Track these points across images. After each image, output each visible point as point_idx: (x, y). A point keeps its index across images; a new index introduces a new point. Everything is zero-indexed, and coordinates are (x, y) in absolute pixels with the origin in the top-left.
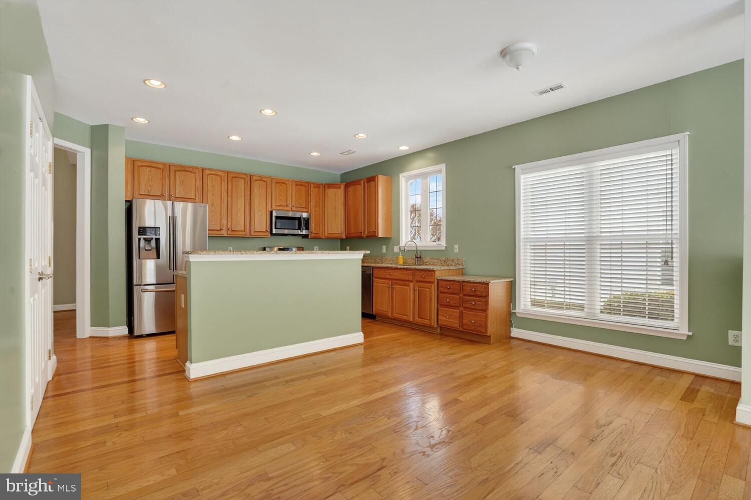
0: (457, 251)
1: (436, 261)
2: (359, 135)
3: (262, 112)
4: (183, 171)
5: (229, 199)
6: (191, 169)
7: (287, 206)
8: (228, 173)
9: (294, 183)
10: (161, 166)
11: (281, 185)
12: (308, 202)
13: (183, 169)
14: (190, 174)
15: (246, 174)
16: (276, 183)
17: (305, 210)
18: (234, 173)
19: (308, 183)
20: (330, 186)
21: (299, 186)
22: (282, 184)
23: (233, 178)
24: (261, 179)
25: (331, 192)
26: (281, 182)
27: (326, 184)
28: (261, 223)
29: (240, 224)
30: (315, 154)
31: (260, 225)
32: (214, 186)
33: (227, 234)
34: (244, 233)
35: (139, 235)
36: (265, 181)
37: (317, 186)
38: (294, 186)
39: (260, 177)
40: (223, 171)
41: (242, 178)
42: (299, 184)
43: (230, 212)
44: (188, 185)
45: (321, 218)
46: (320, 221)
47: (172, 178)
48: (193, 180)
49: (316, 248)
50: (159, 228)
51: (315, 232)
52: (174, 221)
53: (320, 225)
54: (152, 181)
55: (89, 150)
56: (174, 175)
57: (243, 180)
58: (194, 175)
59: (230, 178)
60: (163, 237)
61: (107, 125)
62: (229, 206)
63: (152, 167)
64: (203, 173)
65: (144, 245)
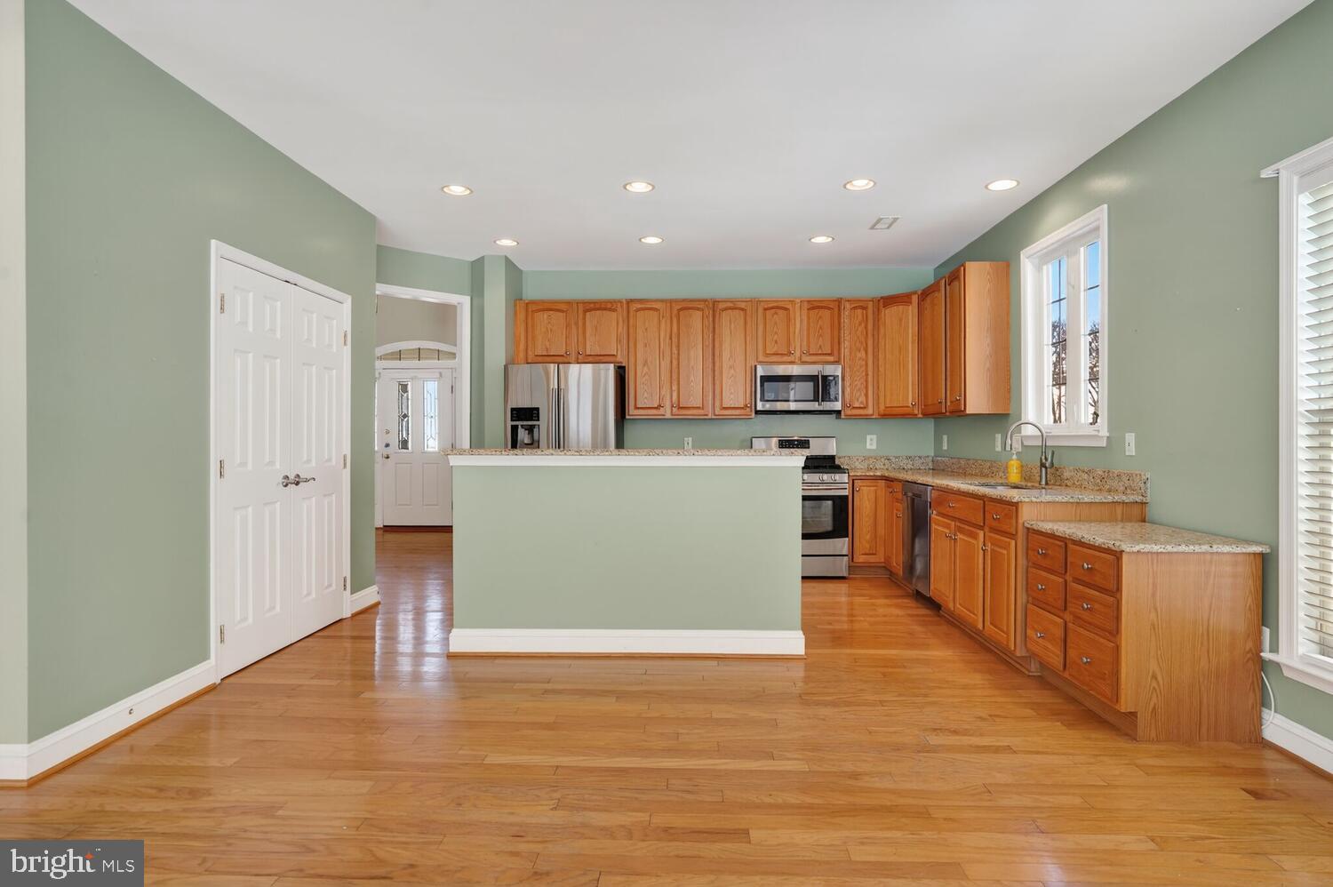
0: (1131, 450)
1: (1086, 476)
2: (854, 183)
3: (628, 187)
4: (598, 309)
5: (675, 351)
6: (609, 306)
7: (790, 353)
8: (671, 302)
9: (806, 306)
10: (563, 307)
11: (776, 313)
12: (837, 342)
13: (597, 306)
14: (608, 312)
15: (705, 301)
16: (765, 309)
17: (831, 359)
18: (684, 300)
19: (839, 301)
20: (889, 301)
21: (816, 311)
22: (778, 311)
23: (679, 310)
24: (734, 306)
25: (890, 314)
26: (778, 308)
27: (882, 298)
28: (735, 392)
29: (694, 393)
30: (821, 240)
31: (732, 396)
32: (646, 329)
33: (672, 415)
34: (701, 412)
35: (512, 420)
36: (742, 309)
37: (860, 305)
38: (805, 312)
39: (732, 302)
40: (662, 301)
41: (698, 309)
42: (815, 306)
43: (675, 375)
44: (605, 333)
45: (870, 373)
46: (867, 381)
47: (580, 323)
48: (612, 321)
49: (871, 440)
50: (537, 409)
51: (857, 405)
52: (559, 397)
53: (867, 387)
54: (551, 332)
55: (469, 298)
56: (584, 318)
57: (700, 313)
58: (614, 314)
59: (675, 312)
60: (545, 424)
61: (483, 258)
62: (675, 363)
63: (551, 310)
64: (629, 309)
65: (523, 435)
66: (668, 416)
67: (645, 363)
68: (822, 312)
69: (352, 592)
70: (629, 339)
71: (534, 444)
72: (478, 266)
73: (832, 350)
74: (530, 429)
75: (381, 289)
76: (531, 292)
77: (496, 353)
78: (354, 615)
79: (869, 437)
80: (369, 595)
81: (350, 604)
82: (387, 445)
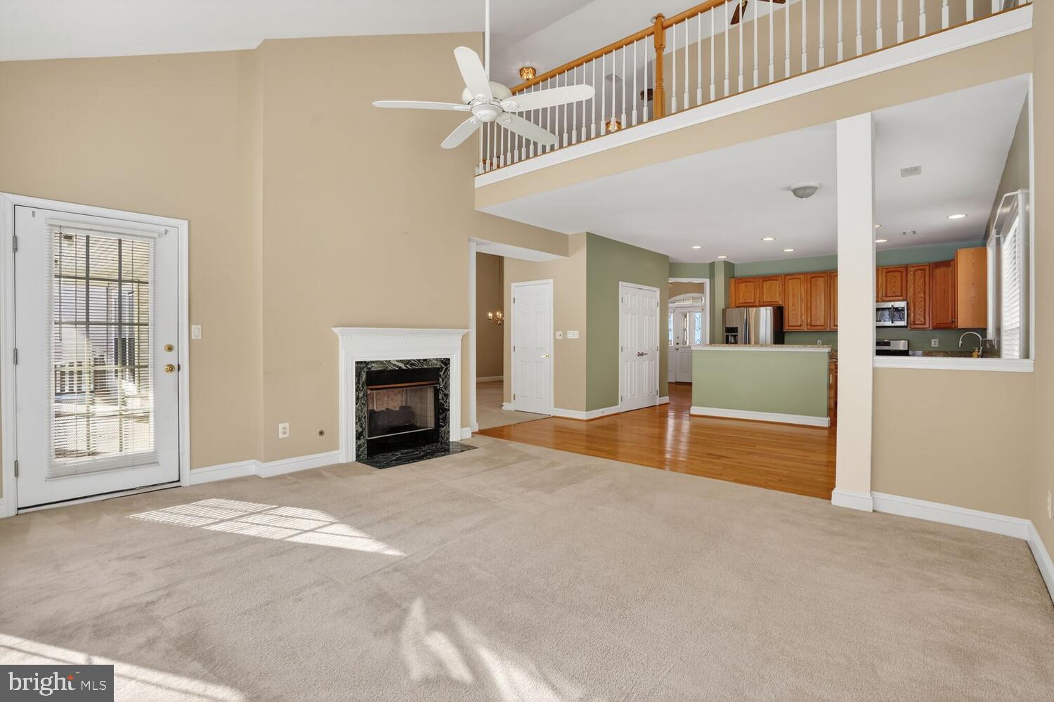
3: (763, 239)
4: (769, 279)
5: (809, 298)
6: (775, 277)
8: (807, 273)
9: (885, 271)
10: (753, 280)
12: (905, 289)
14: (774, 281)
15: (824, 272)
17: (901, 298)
21: (892, 273)
23: (812, 277)
25: (940, 272)
27: (934, 263)
29: (819, 319)
30: (881, 241)
32: (794, 288)
33: (808, 330)
34: (824, 328)
35: (726, 332)
37: (920, 268)
41: (822, 276)
42: (891, 270)
43: (809, 309)
44: (773, 292)
45: (927, 305)
46: (925, 309)
47: (761, 286)
48: (777, 286)
49: (935, 342)
50: (737, 328)
51: (917, 322)
52: (747, 323)
53: (925, 313)
54: (746, 293)
55: (709, 280)
56: (763, 284)
57: (823, 279)
58: (777, 282)
59: (809, 279)
60: (740, 334)
61: (714, 262)
62: (809, 304)
63: (747, 282)
64: (784, 278)
65: (731, 339)
66: (806, 330)
67: (793, 305)
68: (894, 274)
69: (660, 397)
70: (784, 292)
71: (736, 342)
72: (712, 265)
73: (902, 293)
74: (735, 337)
75: (671, 280)
76: (738, 273)
77: (721, 304)
78: (660, 405)
79: (933, 340)
80: (666, 399)
81: (659, 401)
82: (677, 344)
